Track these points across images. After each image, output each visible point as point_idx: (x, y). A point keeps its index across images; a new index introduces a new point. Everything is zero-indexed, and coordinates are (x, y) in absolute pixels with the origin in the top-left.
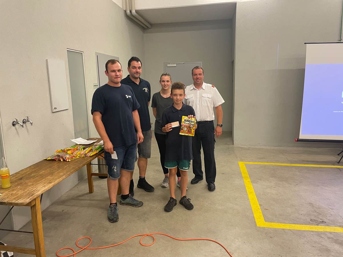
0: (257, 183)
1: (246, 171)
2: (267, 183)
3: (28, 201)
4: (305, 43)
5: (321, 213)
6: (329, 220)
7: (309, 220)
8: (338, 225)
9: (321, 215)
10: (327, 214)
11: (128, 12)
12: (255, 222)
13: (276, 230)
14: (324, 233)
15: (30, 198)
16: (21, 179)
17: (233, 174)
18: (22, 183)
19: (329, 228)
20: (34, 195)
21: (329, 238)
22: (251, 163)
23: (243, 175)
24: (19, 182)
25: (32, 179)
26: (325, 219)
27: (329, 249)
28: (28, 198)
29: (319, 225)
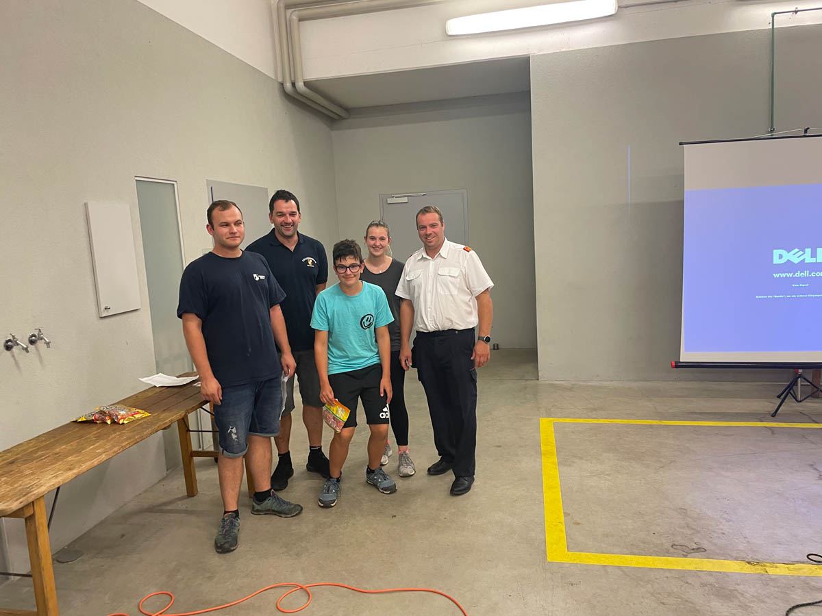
0: (570, 465)
1: (553, 440)
2: (592, 465)
3: (15, 505)
4: (681, 144)
5: (699, 529)
6: (715, 545)
7: (668, 545)
8: (732, 556)
9: (699, 535)
10: (714, 532)
11: (288, 86)
12: (545, 552)
13: (587, 569)
14: (696, 574)
15: (21, 500)
16: (12, 463)
17: (521, 447)
18: (12, 471)
19: (710, 562)
20: (30, 494)
21: (703, 585)
22: (568, 420)
23: (543, 448)
24: (7, 469)
25: (35, 462)
26: (705, 542)
27: (698, 608)
28: (17, 500)
29: (689, 555)
